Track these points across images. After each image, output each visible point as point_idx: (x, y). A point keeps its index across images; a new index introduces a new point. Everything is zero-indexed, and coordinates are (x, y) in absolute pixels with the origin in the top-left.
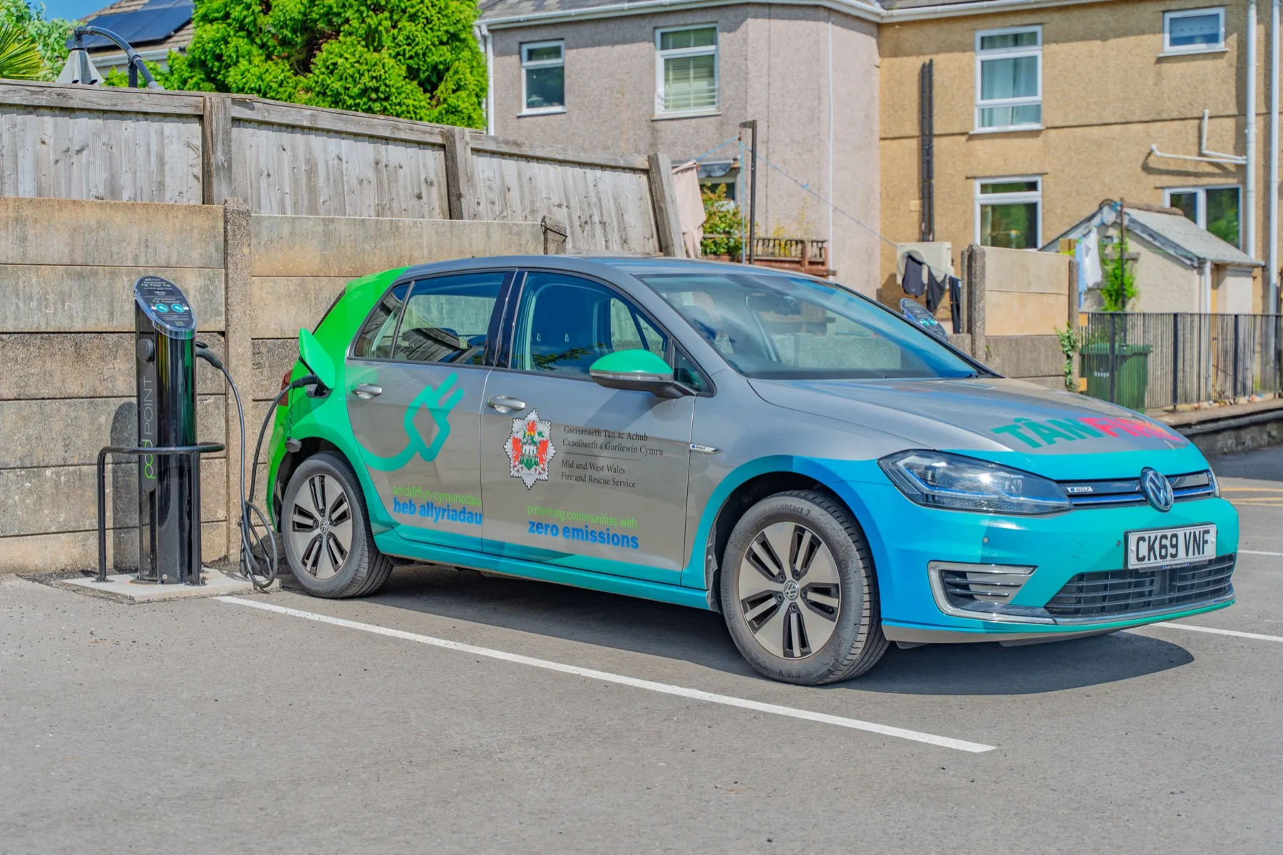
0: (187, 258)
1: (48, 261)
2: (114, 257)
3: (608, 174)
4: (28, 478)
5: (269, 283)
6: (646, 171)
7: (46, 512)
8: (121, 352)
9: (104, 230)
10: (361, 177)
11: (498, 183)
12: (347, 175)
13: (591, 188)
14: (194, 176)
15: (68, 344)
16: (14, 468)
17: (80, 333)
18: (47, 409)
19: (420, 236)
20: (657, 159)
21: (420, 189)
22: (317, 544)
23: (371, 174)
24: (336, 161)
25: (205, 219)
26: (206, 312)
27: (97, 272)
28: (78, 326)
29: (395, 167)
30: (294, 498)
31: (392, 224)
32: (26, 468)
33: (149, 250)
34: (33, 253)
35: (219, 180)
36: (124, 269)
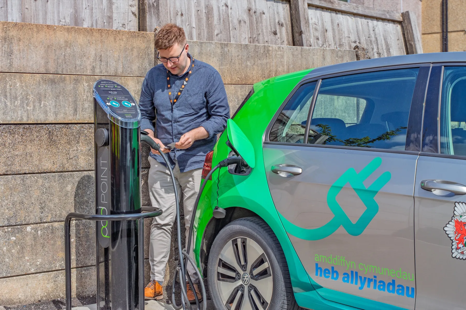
0: (129, 69)
1: (29, 70)
2: (78, 68)
3: (380, 23)
4: (13, 233)
6: (400, 23)
7: (26, 258)
8: (82, 138)
9: (70, 48)
10: (240, 18)
11: (321, 26)
12: (231, 17)
13: (372, 32)
14: (133, 13)
15: (43, 132)
16: (3, 227)
17: (52, 124)
18: (28, 182)
19: (282, 57)
20: (409, 15)
21: (275, 28)
22: (240, 293)
23: (245, 17)
24: (224, 7)
25: (142, 42)
27: (65, 78)
28: (51, 119)
29: (261, 13)
30: (219, 254)
31: (265, 49)
32: (12, 226)
33: (103, 63)
34: (17, 64)
35: (151, 15)
36: (84, 77)
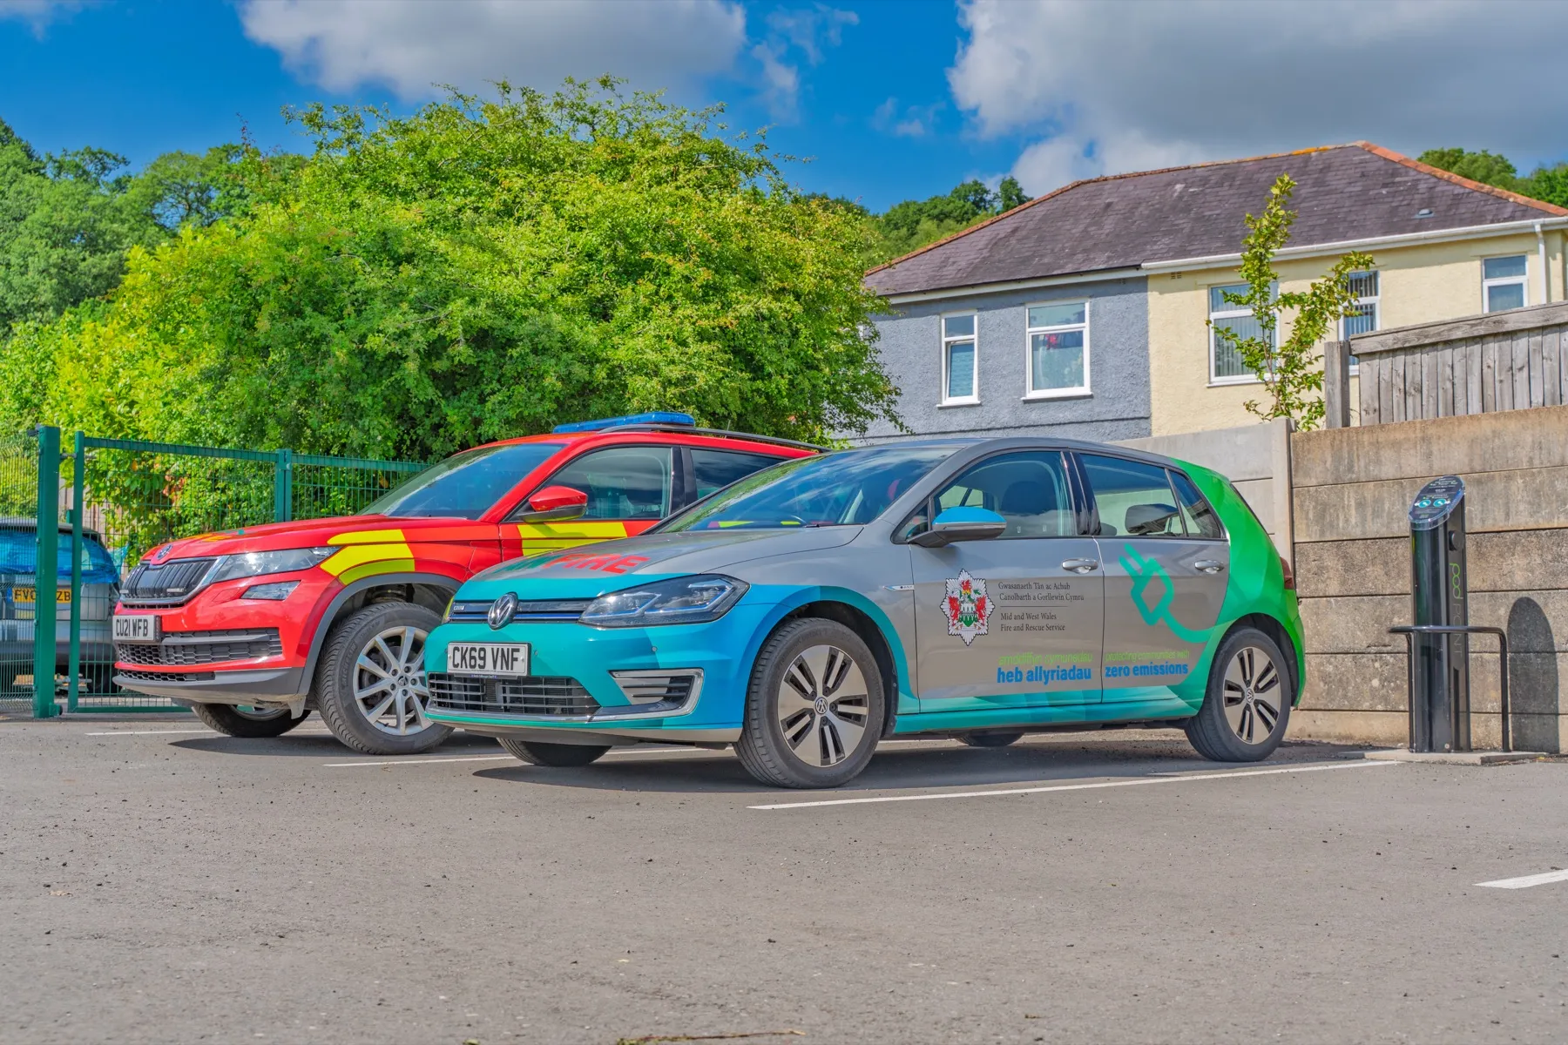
2: (1510, 461)
8: (1519, 548)
9: (1498, 438)
17: (1480, 533)
28: (1477, 527)
33: (1543, 452)
34: (1438, 466)
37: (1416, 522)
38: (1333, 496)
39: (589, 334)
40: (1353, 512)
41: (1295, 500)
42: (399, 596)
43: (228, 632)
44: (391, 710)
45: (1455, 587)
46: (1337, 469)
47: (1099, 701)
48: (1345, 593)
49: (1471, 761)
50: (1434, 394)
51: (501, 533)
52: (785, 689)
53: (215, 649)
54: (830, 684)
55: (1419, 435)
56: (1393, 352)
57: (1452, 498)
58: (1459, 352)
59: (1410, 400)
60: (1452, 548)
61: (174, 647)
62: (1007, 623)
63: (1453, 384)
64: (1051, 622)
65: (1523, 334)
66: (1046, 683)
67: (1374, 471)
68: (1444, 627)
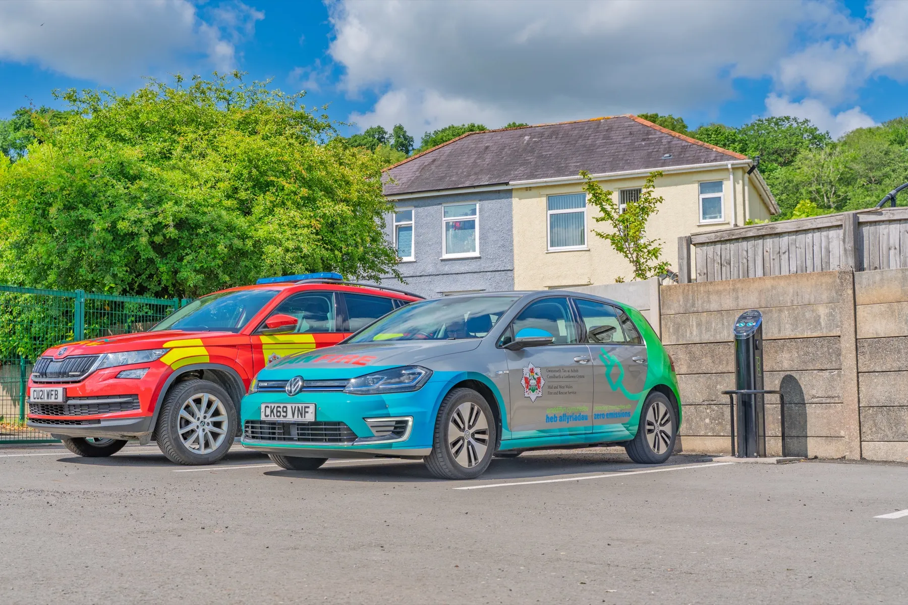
0: (820, 299)
2: (781, 302)
5: (868, 308)
8: (785, 348)
9: (775, 290)
25: (829, 278)
26: (830, 327)
27: (772, 310)
33: (799, 297)
34: (742, 304)
36: (786, 308)
37: (738, 335)
38: (684, 320)
39: (241, 222)
40: (695, 328)
41: (662, 322)
42: (196, 376)
43: (108, 397)
44: (197, 441)
45: (758, 369)
46: (686, 305)
47: (591, 432)
48: (690, 372)
49: (771, 462)
50: (737, 265)
51: (253, 340)
52: (452, 426)
53: (100, 407)
54: (471, 424)
55: (731, 287)
56: (714, 243)
57: (757, 322)
58: (751, 243)
59: (724, 269)
60: (757, 349)
61: (74, 405)
62: (551, 390)
63: (748, 260)
64: (570, 390)
65: (785, 235)
66: (568, 422)
67: (707, 307)
68: (753, 391)
